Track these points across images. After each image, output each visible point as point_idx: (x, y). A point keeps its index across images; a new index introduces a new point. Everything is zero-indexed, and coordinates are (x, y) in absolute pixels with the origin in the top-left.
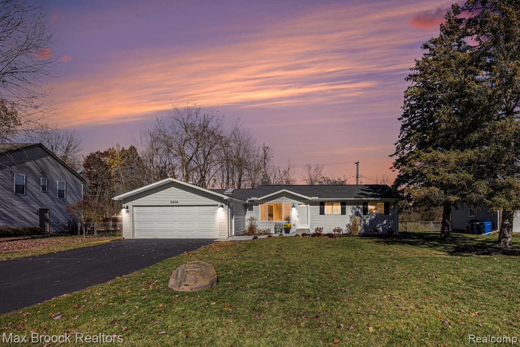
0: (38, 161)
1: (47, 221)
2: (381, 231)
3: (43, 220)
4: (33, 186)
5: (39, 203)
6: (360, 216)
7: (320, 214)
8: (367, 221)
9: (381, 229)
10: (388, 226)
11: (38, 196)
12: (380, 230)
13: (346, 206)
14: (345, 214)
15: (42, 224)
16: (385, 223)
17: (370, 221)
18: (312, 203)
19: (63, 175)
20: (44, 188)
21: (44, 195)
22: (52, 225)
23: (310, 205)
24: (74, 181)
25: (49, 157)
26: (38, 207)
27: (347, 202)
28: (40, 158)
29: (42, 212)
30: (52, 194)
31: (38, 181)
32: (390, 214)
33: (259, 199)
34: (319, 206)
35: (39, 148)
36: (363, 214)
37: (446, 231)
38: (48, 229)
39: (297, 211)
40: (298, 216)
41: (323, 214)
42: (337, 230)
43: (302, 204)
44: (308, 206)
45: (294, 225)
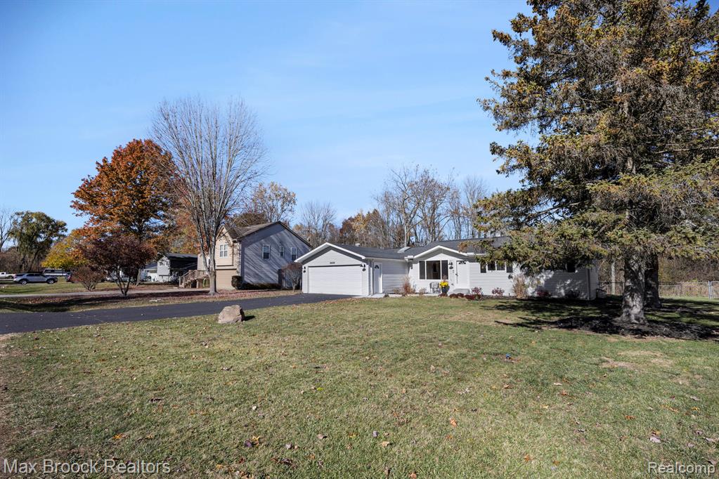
0: (278, 234)
1: (284, 278)
2: (564, 294)
3: (281, 278)
4: (275, 253)
5: (278, 265)
7: (482, 272)
8: (542, 281)
9: (562, 291)
10: (574, 287)
11: (278, 261)
12: (560, 293)
13: (512, 263)
14: (512, 272)
15: (280, 281)
16: (568, 283)
17: (547, 281)
18: (471, 260)
19: (295, 242)
20: (282, 254)
21: (282, 259)
22: (287, 282)
23: (470, 262)
24: (304, 247)
25: (286, 231)
26: (277, 268)
28: (279, 232)
29: (280, 272)
30: (287, 258)
31: (278, 250)
32: (576, 271)
33: (415, 257)
34: (479, 264)
35: (279, 225)
37: (648, 296)
38: (284, 285)
39: (455, 269)
40: (457, 274)
41: (485, 272)
42: (497, 291)
43: (461, 262)
44: (467, 262)
45: (453, 284)
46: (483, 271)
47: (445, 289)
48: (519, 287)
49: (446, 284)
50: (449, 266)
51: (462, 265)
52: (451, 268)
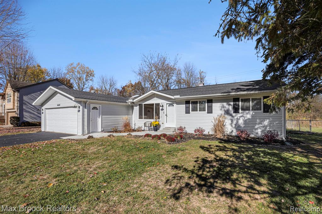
2: (260, 134)
6: (231, 115)
8: (241, 121)
9: (259, 131)
12: (257, 133)
13: (213, 104)
14: (212, 113)
17: (245, 121)
18: (179, 102)
23: (177, 104)
27: (213, 99)
33: (136, 100)
34: (185, 105)
35: (57, 81)
36: (235, 112)
39: (165, 110)
40: (166, 115)
41: (189, 113)
42: (198, 131)
43: (170, 104)
44: (175, 105)
45: (163, 123)
46: (187, 112)
47: (156, 128)
48: (219, 126)
49: (157, 123)
50: (161, 108)
51: (171, 107)
52: (162, 110)
